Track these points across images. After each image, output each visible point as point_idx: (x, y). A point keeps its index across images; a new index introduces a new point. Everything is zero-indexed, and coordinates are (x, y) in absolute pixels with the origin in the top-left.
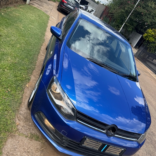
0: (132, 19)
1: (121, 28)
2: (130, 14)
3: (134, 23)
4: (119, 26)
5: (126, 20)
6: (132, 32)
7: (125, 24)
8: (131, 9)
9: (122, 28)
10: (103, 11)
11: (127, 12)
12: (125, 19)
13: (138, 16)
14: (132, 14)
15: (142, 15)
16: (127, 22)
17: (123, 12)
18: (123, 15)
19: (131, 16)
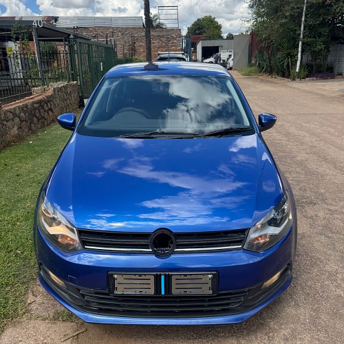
0: (311, 25)
1: (297, 55)
2: (303, 19)
3: (321, 30)
4: (292, 54)
5: (300, 34)
6: (330, 49)
7: (303, 44)
8: (298, 8)
9: (299, 54)
10: (248, 44)
11: (296, 19)
12: (295, 34)
13: (322, 11)
14: (306, 16)
15: (330, 5)
16: (304, 38)
17: (285, 24)
18: (289, 29)
19: (306, 21)
